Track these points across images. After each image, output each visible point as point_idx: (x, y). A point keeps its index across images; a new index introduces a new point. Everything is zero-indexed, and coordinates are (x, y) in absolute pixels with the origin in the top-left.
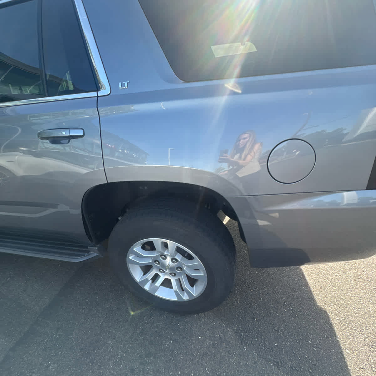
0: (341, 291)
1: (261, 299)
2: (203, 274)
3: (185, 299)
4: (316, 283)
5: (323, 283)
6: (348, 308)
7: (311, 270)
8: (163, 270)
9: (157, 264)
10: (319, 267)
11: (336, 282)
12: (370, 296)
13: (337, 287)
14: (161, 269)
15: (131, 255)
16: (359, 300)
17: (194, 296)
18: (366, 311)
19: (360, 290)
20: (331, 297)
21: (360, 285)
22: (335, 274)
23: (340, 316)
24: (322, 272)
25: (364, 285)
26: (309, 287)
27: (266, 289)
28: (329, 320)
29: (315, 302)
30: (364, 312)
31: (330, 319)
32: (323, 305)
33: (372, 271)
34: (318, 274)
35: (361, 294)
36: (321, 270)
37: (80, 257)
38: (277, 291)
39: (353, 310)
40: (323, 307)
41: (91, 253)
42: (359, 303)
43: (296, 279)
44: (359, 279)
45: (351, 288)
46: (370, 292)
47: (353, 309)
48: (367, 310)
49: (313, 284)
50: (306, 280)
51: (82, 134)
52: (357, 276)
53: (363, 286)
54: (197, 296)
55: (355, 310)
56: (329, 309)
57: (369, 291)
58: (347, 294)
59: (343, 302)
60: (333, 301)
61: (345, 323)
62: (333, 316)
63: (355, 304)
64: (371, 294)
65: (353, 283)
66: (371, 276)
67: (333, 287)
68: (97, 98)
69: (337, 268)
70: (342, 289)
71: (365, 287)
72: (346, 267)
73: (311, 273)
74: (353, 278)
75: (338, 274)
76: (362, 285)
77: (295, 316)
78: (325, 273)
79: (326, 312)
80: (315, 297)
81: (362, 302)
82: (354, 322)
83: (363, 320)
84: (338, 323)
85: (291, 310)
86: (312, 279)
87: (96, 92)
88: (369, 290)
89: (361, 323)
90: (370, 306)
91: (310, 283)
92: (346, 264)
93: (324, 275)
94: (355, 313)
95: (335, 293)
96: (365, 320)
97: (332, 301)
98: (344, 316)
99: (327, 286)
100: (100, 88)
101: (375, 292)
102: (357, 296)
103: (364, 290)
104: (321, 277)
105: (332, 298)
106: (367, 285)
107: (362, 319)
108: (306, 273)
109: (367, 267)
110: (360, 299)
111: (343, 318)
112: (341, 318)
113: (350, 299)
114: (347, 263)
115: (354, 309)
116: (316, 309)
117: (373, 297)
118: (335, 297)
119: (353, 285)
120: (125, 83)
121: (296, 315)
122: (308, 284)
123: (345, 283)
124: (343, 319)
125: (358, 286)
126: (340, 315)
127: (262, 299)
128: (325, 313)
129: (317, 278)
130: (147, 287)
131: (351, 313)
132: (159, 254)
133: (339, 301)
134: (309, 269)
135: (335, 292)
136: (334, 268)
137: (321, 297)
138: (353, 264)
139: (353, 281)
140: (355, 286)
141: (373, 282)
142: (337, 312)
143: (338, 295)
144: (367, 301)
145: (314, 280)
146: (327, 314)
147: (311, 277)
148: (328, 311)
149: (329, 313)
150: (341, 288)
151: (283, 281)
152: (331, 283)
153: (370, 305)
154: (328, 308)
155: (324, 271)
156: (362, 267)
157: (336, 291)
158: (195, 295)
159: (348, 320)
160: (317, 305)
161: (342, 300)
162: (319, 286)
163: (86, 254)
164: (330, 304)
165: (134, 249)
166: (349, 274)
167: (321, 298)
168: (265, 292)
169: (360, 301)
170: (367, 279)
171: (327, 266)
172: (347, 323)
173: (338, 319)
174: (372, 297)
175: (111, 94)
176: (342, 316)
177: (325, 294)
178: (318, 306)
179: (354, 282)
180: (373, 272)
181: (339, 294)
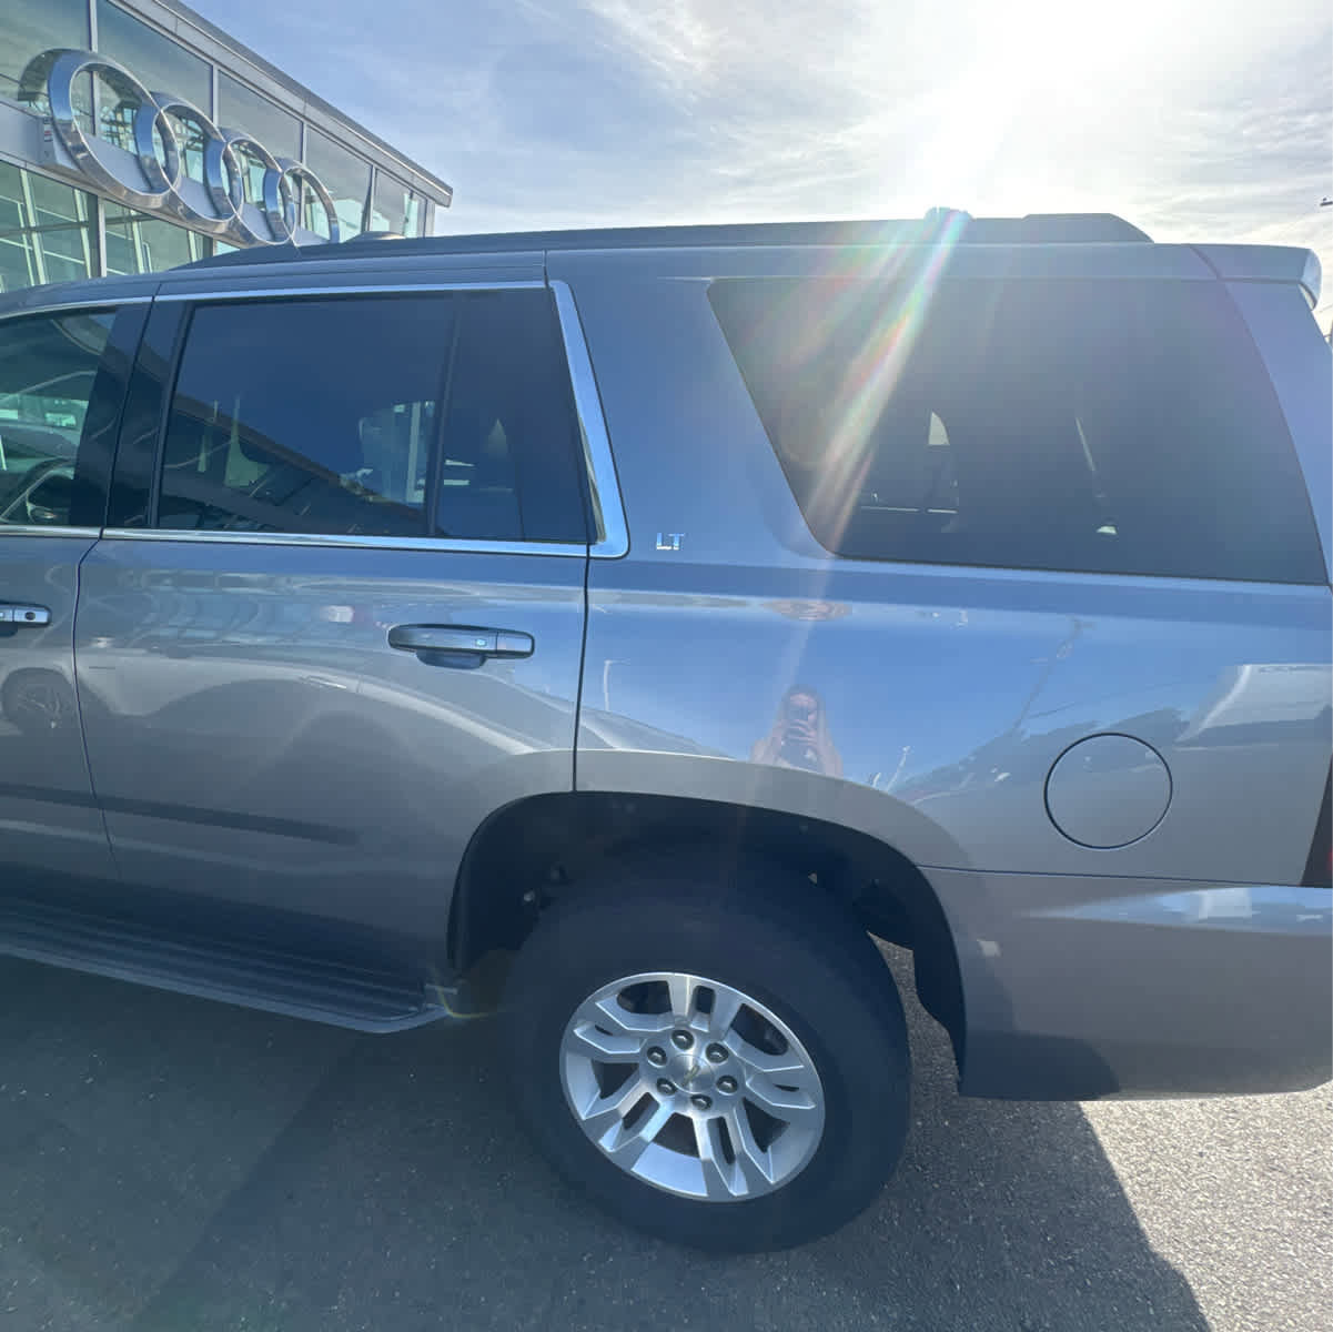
0: (1222, 1209)
1: (967, 1219)
2: (813, 1106)
3: (735, 1194)
4: (1139, 1175)
5: (1163, 1177)
6: (1250, 1268)
7: (1122, 1131)
8: (671, 1085)
9: (654, 1062)
10: (1144, 1122)
11: (1204, 1176)
12: (1313, 1231)
13: (1207, 1194)
14: (667, 1082)
15: (583, 1024)
16: (1281, 1245)
17: (768, 1183)
18: (1308, 1282)
19: (1282, 1211)
20: (1192, 1228)
21: (1280, 1192)
22: (1197, 1148)
23: (1228, 1295)
24: (1156, 1140)
25: (1292, 1192)
26: (1121, 1189)
27: (982, 1184)
28: (1195, 1305)
29: (1142, 1240)
30: (1301, 1287)
31: (1197, 1304)
32: (1170, 1253)
33: (1313, 1149)
34: (1144, 1142)
35: (1287, 1225)
36: (1151, 1133)
37: (392, 1018)
38: (1017, 1195)
39: (1265, 1278)
40: (1171, 1260)
41: (430, 1005)
42: (1282, 1254)
43: (1075, 1157)
44: (1275, 1172)
45: (1252, 1200)
46: (1312, 1219)
47: (1265, 1272)
48: (1310, 1279)
49: (1131, 1177)
50: (1107, 1164)
51: (528, 649)
52: (1270, 1160)
53: (1289, 1198)
54: (777, 1184)
55: (1273, 1279)
56: (1192, 1267)
57: (1309, 1215)
58: (1243, 1221)
59: (1233, 1247)
60: (1201, 1241)
61: (1247, 1320)
62: (1204, 1292)
63: (1272, 1258)
64: (1318, 1227)
65: (1256, 1183)
66: (1312, 1166)
67: (1196, 1192)
68: (585, 560)
69: (1201, 1130)
70: (1224, 1201)
71: (1295, 1202)
72: (1229, 1126)
73: (1121, 1138)
74: (1255, 1167)
75: (1208, 1148)
76: (1287, 1193)
77: (1086, 1283)
78: (1167, 1142)
79: (1182, 1277)
80: (1144, 1224)
81: (1292, 1253)
82: (1274, 1317)
83: (1300, 1312)
84: (1223, 1320)
85: (1071, 1264)
86: (1127, 1159)
87: (585, 547)
88: (1308, 1210)
89: (1295, 1322)
90: (1318, 1267)
91: (1121, 1173)
92: (1227, 1118)
93: (1162, 1150)
94: (1273, 1287)
95: (1204, 1215)
96: (1308, 1314)
97: (1197, 1239)
98: (1242, 1295)
99: (1175, 1187)
100: (596, 538)
101: (1328, 1222)
102: (1275, 1231)
103: (1295, 1212)
104: (1155, 1157)
105: (1196, 1232)
106: (1302, 1196)
107: (1300, 1309)
108: (1106, 1138)
109: (1295, 1132)
110: (1285, 1241)
111: (1239, 1304)
112: (1231, 1301)
113: (1254, 1237)
114: (1231, 1115)
115: (1270, 1274)
116: (1150, 1265)
117: (1325, 1239)
118: (1206, 1228)
119: (1256, 1190)
120: (672, 538)
121: (1089, 1283)
122: (1114, 1177)
123: (1232, 1182)
124: (1238, 1306)
125: (1274, 1196)
126: (1227, 1290)
127: (971, 1217)
128: (1179, 1281)
129: (1143, 1159)
130: (607, 1143)
131: (1262, 1287)
132: (671, 1027)
133: (1220, 1244)
134: (1115, 1126)
135: (1204, 1211)
136: (1192, 1127)
137: (1160, 1224)
138: (1251, 1119)
139: (1255, 1176)
140: (1265, 1194)
141: (1318, 1184)
142: (1218, 1278)
143: (1213, 1221)
144: (1308, 1248)
145: (1132, 1163)
146: (1187, 1286)
147: (1124, 1153)
148: (1188, 1275)
149: (1192, 1283)
150: (1221, 1198)
151: (1033, 1159)
152: (1189, 1179)
153: (1318, 1265)
154: (1186, 1263)
155: (1161, 1137)
156: (1278, 1131)
157: (1205, 1208)
158: (772, 1182)
159: (1255, 1311)
160: (1151, 1253)
161: (1228, 1239)
162: (1152, 1186)
163: (413, 1009)
164: (1193, 1250)
165: (598, 1004)
166: (1240, 1152)
167: (1160, 1228)
168: (978, 1193)
169: (1287, 1249)
170: (1299, 1172)
171: (1169, 1120)
172: (1253, 1322)
173: (1223, 1304)
174: (1321, 1235)
175: (628, 558)
176: (1233, 1294)
177: (1173, 1216)
178: (1155, 1255)
179: (1258, 1180)
180: (1315, 1152)
181: (1216, 1220)
